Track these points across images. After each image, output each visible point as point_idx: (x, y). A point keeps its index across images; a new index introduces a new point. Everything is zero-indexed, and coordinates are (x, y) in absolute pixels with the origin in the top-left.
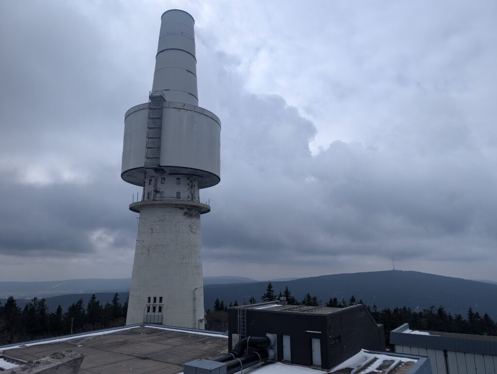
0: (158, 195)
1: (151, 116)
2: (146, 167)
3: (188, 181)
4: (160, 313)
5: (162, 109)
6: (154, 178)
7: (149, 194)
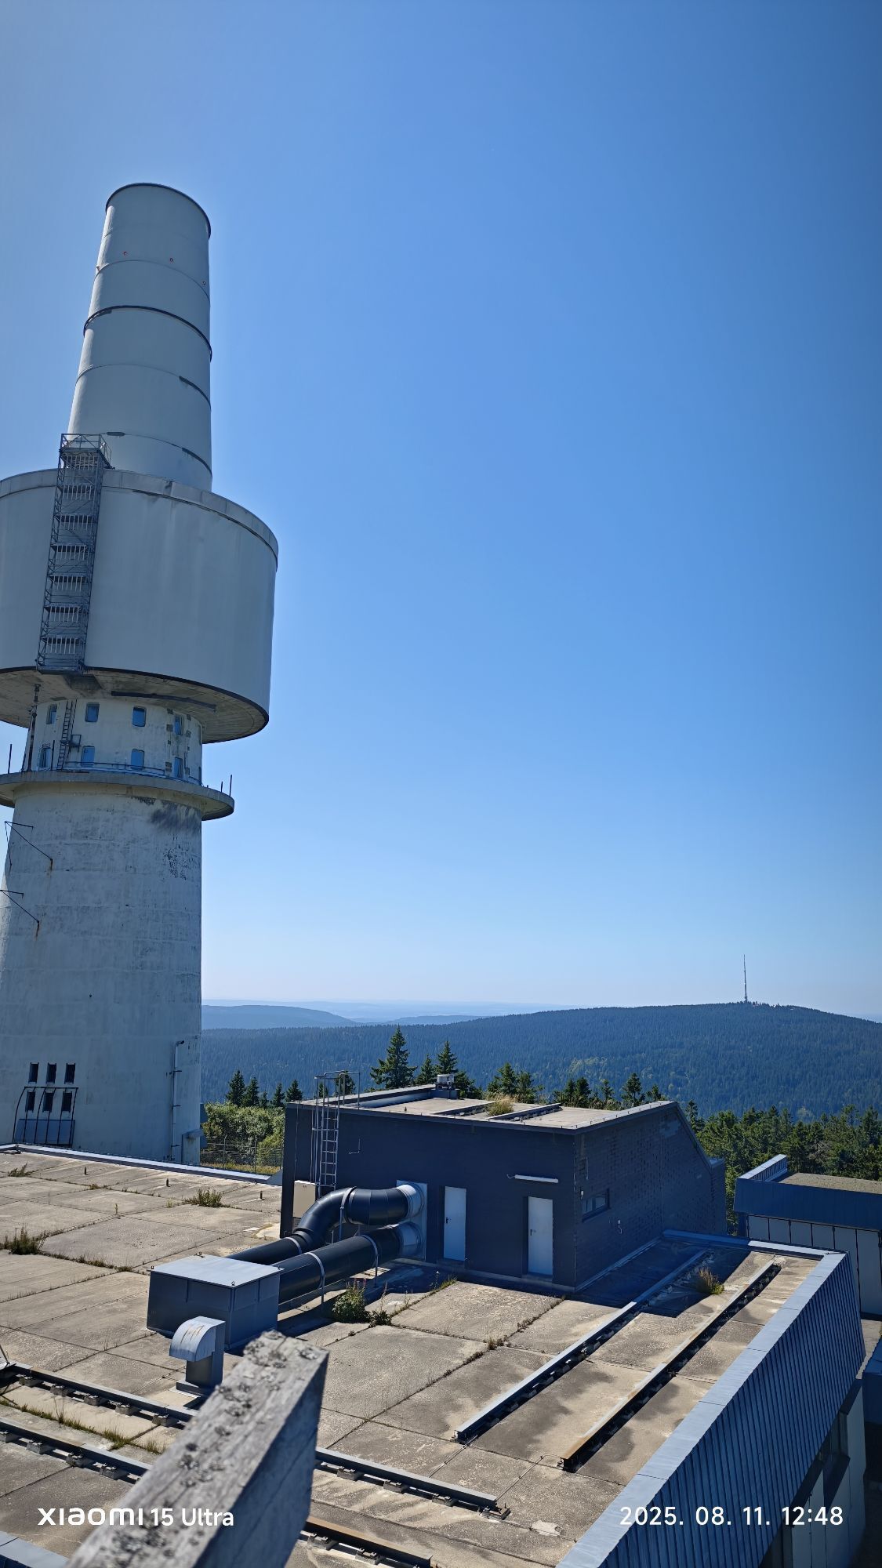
0: (75, 756)
1: (64, 512)
2: (40, 668)
3: (170, 720)
4: (66, 1115)
5: (99, 493)
6: (64, 702)
7: (45, 749)
